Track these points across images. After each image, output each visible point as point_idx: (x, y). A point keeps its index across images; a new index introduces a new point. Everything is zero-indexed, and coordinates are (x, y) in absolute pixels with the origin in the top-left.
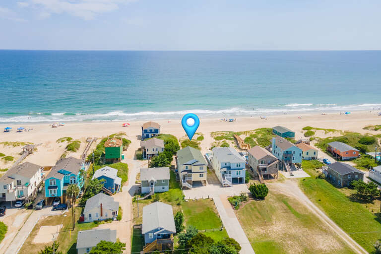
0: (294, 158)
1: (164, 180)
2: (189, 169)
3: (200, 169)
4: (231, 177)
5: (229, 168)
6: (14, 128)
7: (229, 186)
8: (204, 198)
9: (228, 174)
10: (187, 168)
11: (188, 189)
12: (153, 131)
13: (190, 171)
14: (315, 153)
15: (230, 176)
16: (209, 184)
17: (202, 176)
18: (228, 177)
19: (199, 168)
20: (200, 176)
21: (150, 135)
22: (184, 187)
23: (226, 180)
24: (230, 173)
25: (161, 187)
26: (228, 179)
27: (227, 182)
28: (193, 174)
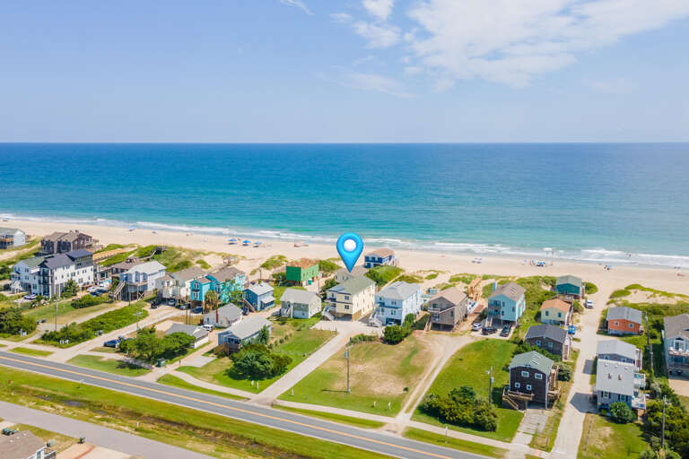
0: (503, 312)
1: (303, 305)
5: (382, 304)
6: (253, 241)
11: (328, 319)
12: (376, 259)
13: (334, 300)
14: (560, 315)
15: (382, 314)
17: (348, 309)
19: (344, 298)
20: (346, 308)
21: (372, 264)
24: (383, 311)
25: (301, 312)
26: (379, 319)
27: (375, 321)
28: (337, 304)
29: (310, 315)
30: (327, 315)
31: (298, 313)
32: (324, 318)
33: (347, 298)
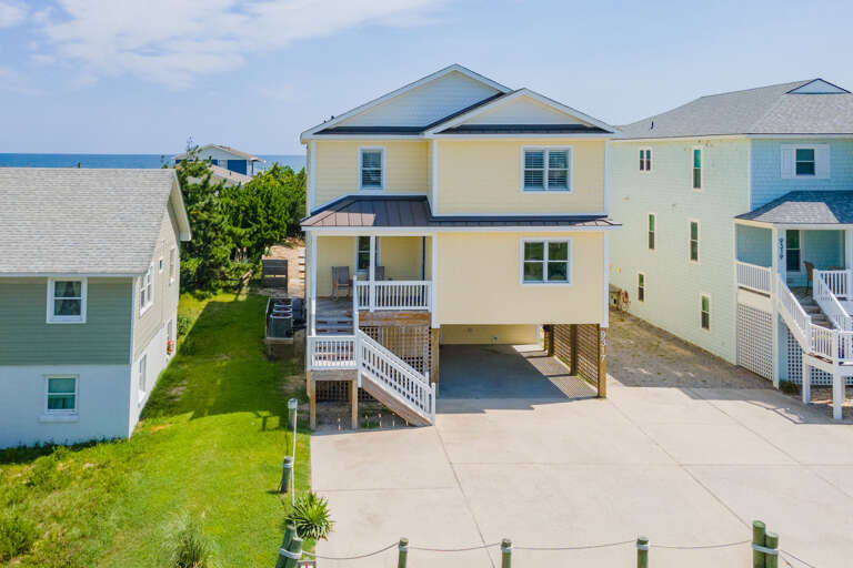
2: (392, 184)
3: (533, 180)
10: (371, 176)
13: (416, 208)
16: (629, 381)
17: (558, 272)
20: (532, 272)
22: (334, 393)
28: (442, 243)
33: (546, 171)
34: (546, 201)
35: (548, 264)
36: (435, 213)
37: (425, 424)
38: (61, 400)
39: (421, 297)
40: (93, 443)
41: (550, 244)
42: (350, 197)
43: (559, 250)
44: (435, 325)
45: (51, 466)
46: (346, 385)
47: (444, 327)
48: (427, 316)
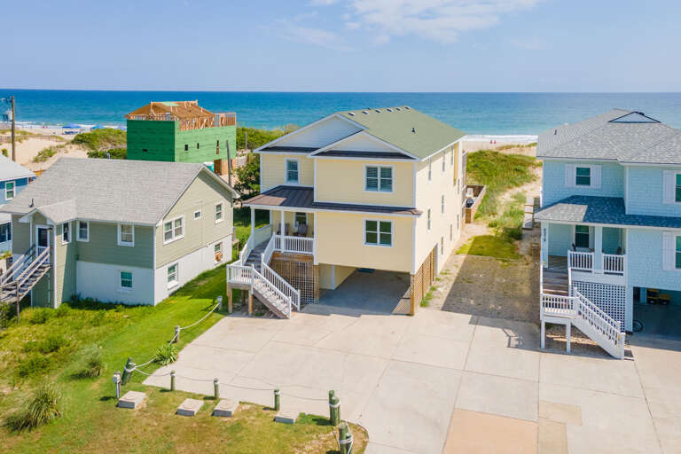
1: (125, 227)
2: (303, 180)
3: (371, 185)
4: (625, 282)
7: (598, 351)
8: (289, 410)
9: (598, 257)
10: (294, 172)
13: (308, 196)
15: (614, 267)
17: (386, 240)
18: (598, 275)
19: (362, 178)
20: (371, 239)
23: (576, 298)
24: (615, 246)
26: (603, 299)
27: (570, 312)
28: (319, 218)
29: (163, 287)
30: (261, 284)
31: (99, 278)
32: (242, 303)
33: (379, 179)
34: (379, 197)
35: (378, 234)
36: (316, 200)
37: (285, 317)
38: (127, 282)
39: (309, 246)
40: (138, 305)
41: (381, 222)
42: (280, 186)
43: (386, 226)
44: (316, 263)
45: (103, 315)
46: (246, 292)
47: (320, 265)
48: (311, 258)
